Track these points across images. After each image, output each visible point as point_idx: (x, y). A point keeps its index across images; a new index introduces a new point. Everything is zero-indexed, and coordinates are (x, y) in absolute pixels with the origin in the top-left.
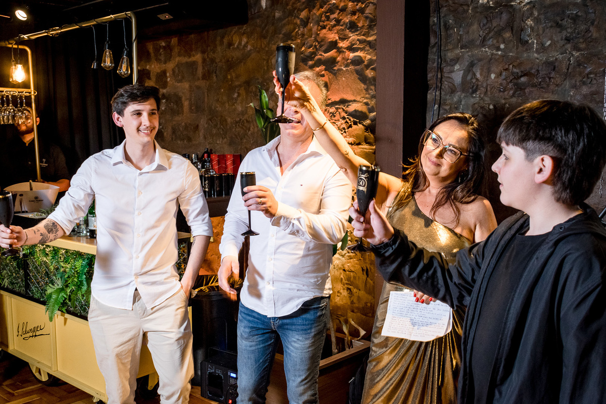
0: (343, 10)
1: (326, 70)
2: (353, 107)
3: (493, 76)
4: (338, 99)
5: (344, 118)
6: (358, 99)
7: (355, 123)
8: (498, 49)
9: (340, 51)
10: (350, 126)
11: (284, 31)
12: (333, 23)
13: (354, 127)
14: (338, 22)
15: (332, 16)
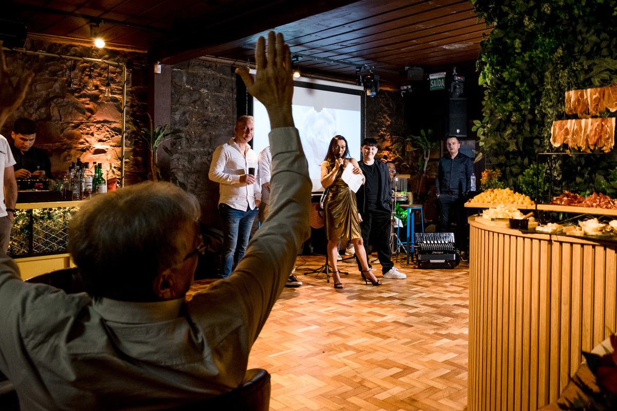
0: (105, 69)
1: (90, 101)
2: (113, 125)
3: (194, 119)
4: (102, 119)
5: (108, 131)
6: (118, 121)
7: (117, 135)
8: (195, 108)
9: (101, 92)
10: (113, 136)
11: (50, 69)
12: (96, 74)
13: (116, 136)
14: (100, 75)
15: (95, 70)
